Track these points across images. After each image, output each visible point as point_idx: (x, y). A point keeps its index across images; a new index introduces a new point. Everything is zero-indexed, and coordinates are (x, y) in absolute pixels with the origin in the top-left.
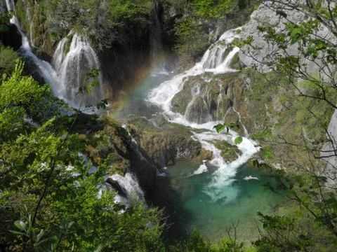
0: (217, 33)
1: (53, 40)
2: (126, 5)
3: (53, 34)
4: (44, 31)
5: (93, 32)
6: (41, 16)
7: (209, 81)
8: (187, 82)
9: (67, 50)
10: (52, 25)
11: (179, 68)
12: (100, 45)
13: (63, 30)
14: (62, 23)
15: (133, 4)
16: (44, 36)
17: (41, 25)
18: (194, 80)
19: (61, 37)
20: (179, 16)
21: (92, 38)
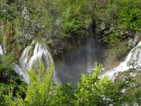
0: (136, 40)
1: (20, 48)
2: (73, 22)
3: (20, 43)
4: (13, 42)
5: (50, 41)
6: (11, 31)
7: (135, 75)
8: (118, 76)
9: (31, 54)
10: (20, 37)
11: (108, 66)
12: (55, 51)
13: (28, 40)
14: (27, 36)
15: (77, 21)
16: (13, 45)
17: (11, 38)
18: (123, 74)
19: (26, 46)
20: (107, 29)
21: (49, 45)
